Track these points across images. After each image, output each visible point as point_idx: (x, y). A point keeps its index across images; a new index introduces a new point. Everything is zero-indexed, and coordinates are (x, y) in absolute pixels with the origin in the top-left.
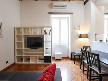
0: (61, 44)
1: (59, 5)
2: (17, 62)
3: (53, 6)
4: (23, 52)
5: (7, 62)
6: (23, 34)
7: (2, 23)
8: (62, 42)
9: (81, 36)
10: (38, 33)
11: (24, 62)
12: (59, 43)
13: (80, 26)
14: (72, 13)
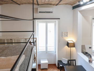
8: (48, 48)
9: (68, 44)
10: (22, 41)
13: (67, 32)
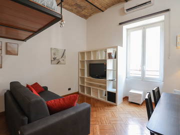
0: (146, 76)
1: (136, 5)
2: (80, 92)
3: (126, 11)
4: (85, 81)
5: (69, 89)
6: (86, 59)
7: (65, 50)
11: (86, 93)
12: (140, 73)
14: (168, 10)
